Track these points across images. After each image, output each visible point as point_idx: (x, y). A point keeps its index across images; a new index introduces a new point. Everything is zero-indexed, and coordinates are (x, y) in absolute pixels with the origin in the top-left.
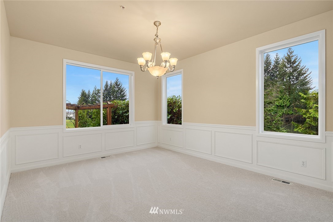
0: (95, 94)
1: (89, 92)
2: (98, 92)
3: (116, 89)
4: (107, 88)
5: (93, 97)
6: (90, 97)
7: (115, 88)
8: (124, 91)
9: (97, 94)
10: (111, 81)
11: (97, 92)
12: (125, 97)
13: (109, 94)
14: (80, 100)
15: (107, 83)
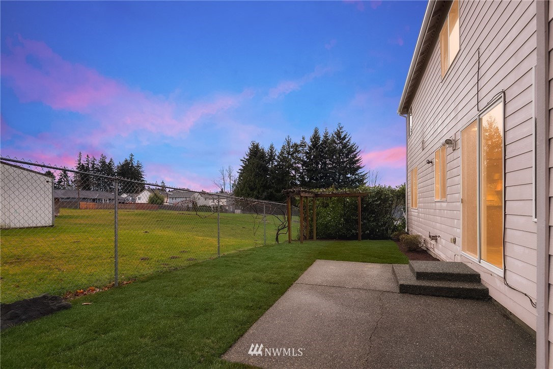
0: (289, 154)
1: (272, 148)
2: (296, 149)
3: (339, 146)
4: (317, 144)
5: (281, 161)
6: (274, 159)
7: (336, 143)
8: (355, 151)
9: (293, 154)
10: (327, 129)
11: (291, 150)
12: (358, 164)
13: (321, 156)
14: (246, 164)
15: (316, 132)
